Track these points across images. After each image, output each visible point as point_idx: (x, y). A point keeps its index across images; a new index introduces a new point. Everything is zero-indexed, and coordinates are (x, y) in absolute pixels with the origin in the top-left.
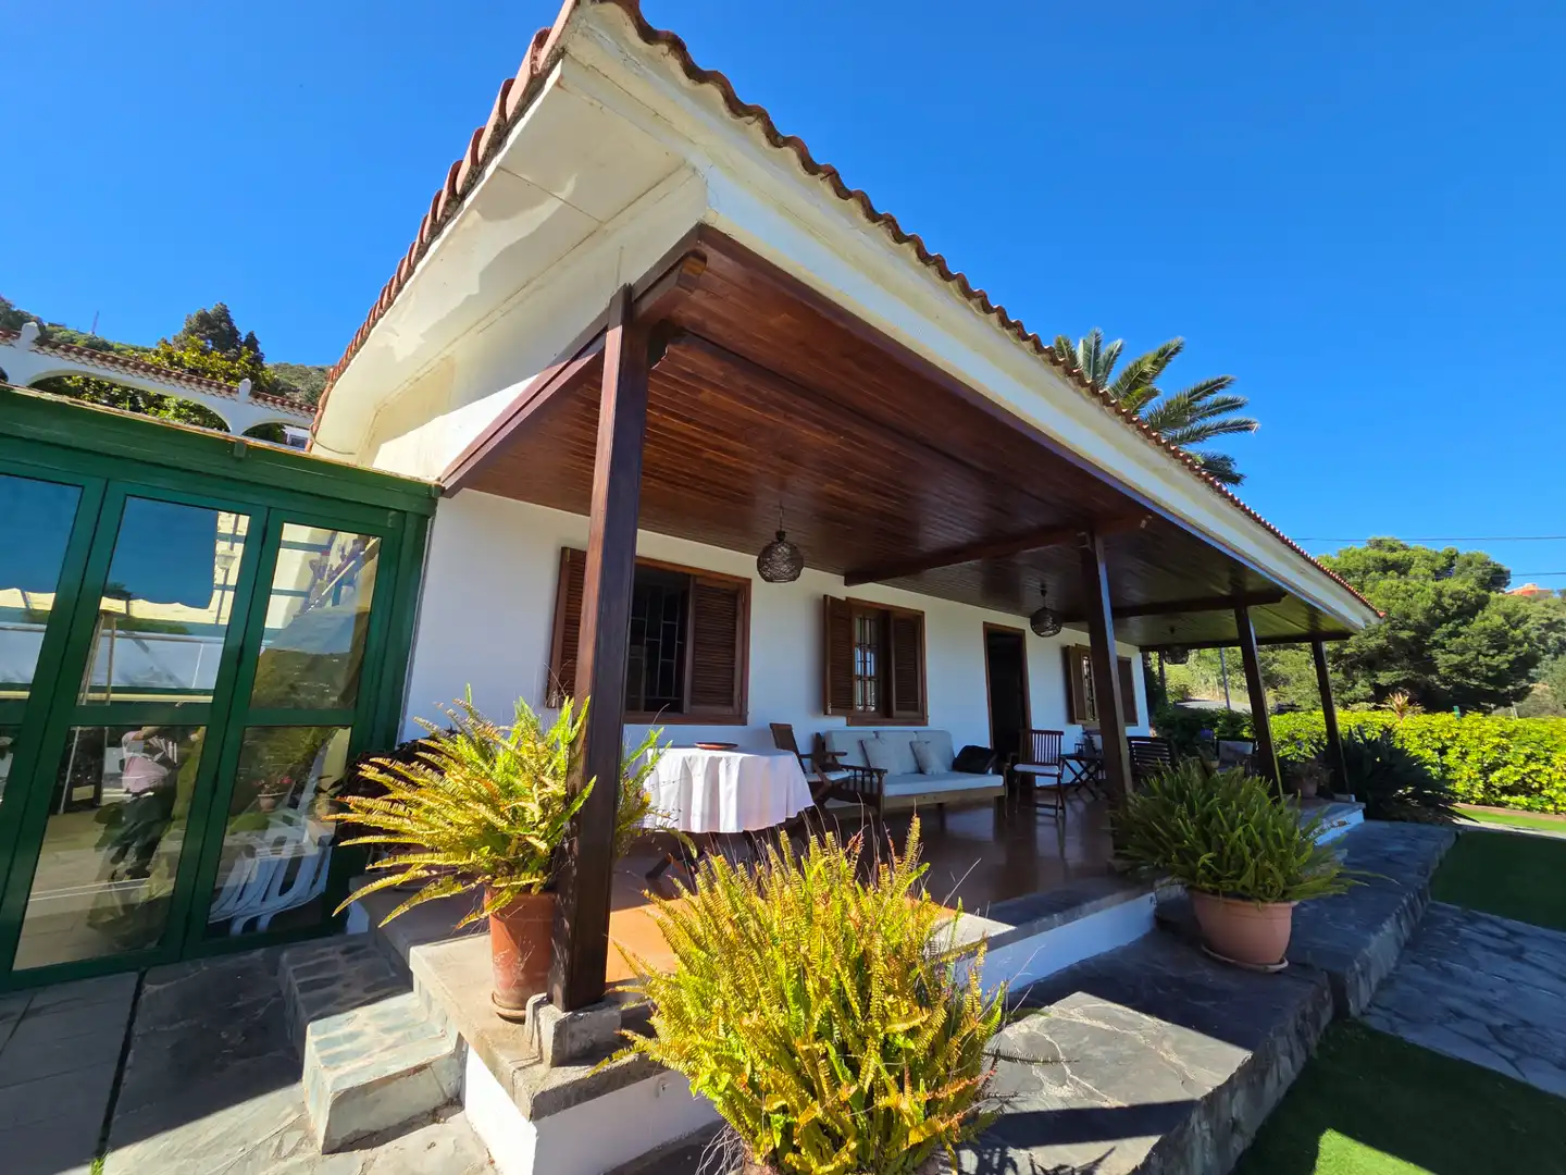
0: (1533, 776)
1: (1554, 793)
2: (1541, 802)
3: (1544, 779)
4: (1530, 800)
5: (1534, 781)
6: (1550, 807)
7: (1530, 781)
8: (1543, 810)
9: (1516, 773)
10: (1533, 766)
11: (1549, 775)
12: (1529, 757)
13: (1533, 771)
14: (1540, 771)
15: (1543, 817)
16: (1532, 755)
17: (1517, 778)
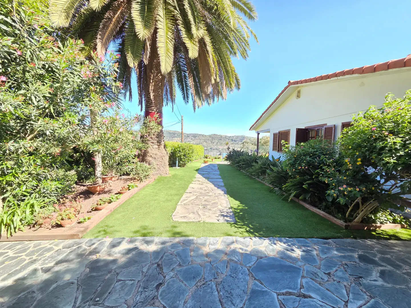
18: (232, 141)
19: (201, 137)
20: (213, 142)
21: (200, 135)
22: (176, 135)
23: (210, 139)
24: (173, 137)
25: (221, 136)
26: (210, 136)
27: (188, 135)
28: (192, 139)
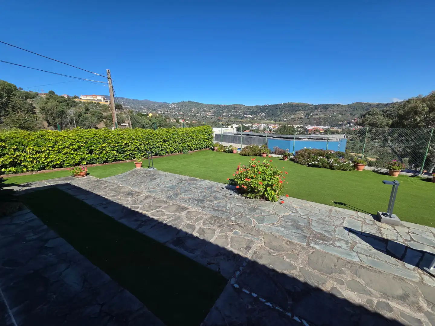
0: (18, 158)
1: (26, 164)
2: (21, 168)
3: (22, 159)
4: (16, 168)
5: (18, 160)
6: (25, 170)
7: (16, 160)
8: (22, 172)
9: (10, 158)
10: (17, 154)
11: (25, 156)
12: (15, 150)
13: (18, 156)
14: (20, 155)
15: (23, 174)
16: (17, 148)
17: (11, 160)
19: (335, 109)
21: (333, 105)
23: (350, 110)
24: (296, 110)
26: (349, 106)
27: (316, 107)
28: (321, 111)
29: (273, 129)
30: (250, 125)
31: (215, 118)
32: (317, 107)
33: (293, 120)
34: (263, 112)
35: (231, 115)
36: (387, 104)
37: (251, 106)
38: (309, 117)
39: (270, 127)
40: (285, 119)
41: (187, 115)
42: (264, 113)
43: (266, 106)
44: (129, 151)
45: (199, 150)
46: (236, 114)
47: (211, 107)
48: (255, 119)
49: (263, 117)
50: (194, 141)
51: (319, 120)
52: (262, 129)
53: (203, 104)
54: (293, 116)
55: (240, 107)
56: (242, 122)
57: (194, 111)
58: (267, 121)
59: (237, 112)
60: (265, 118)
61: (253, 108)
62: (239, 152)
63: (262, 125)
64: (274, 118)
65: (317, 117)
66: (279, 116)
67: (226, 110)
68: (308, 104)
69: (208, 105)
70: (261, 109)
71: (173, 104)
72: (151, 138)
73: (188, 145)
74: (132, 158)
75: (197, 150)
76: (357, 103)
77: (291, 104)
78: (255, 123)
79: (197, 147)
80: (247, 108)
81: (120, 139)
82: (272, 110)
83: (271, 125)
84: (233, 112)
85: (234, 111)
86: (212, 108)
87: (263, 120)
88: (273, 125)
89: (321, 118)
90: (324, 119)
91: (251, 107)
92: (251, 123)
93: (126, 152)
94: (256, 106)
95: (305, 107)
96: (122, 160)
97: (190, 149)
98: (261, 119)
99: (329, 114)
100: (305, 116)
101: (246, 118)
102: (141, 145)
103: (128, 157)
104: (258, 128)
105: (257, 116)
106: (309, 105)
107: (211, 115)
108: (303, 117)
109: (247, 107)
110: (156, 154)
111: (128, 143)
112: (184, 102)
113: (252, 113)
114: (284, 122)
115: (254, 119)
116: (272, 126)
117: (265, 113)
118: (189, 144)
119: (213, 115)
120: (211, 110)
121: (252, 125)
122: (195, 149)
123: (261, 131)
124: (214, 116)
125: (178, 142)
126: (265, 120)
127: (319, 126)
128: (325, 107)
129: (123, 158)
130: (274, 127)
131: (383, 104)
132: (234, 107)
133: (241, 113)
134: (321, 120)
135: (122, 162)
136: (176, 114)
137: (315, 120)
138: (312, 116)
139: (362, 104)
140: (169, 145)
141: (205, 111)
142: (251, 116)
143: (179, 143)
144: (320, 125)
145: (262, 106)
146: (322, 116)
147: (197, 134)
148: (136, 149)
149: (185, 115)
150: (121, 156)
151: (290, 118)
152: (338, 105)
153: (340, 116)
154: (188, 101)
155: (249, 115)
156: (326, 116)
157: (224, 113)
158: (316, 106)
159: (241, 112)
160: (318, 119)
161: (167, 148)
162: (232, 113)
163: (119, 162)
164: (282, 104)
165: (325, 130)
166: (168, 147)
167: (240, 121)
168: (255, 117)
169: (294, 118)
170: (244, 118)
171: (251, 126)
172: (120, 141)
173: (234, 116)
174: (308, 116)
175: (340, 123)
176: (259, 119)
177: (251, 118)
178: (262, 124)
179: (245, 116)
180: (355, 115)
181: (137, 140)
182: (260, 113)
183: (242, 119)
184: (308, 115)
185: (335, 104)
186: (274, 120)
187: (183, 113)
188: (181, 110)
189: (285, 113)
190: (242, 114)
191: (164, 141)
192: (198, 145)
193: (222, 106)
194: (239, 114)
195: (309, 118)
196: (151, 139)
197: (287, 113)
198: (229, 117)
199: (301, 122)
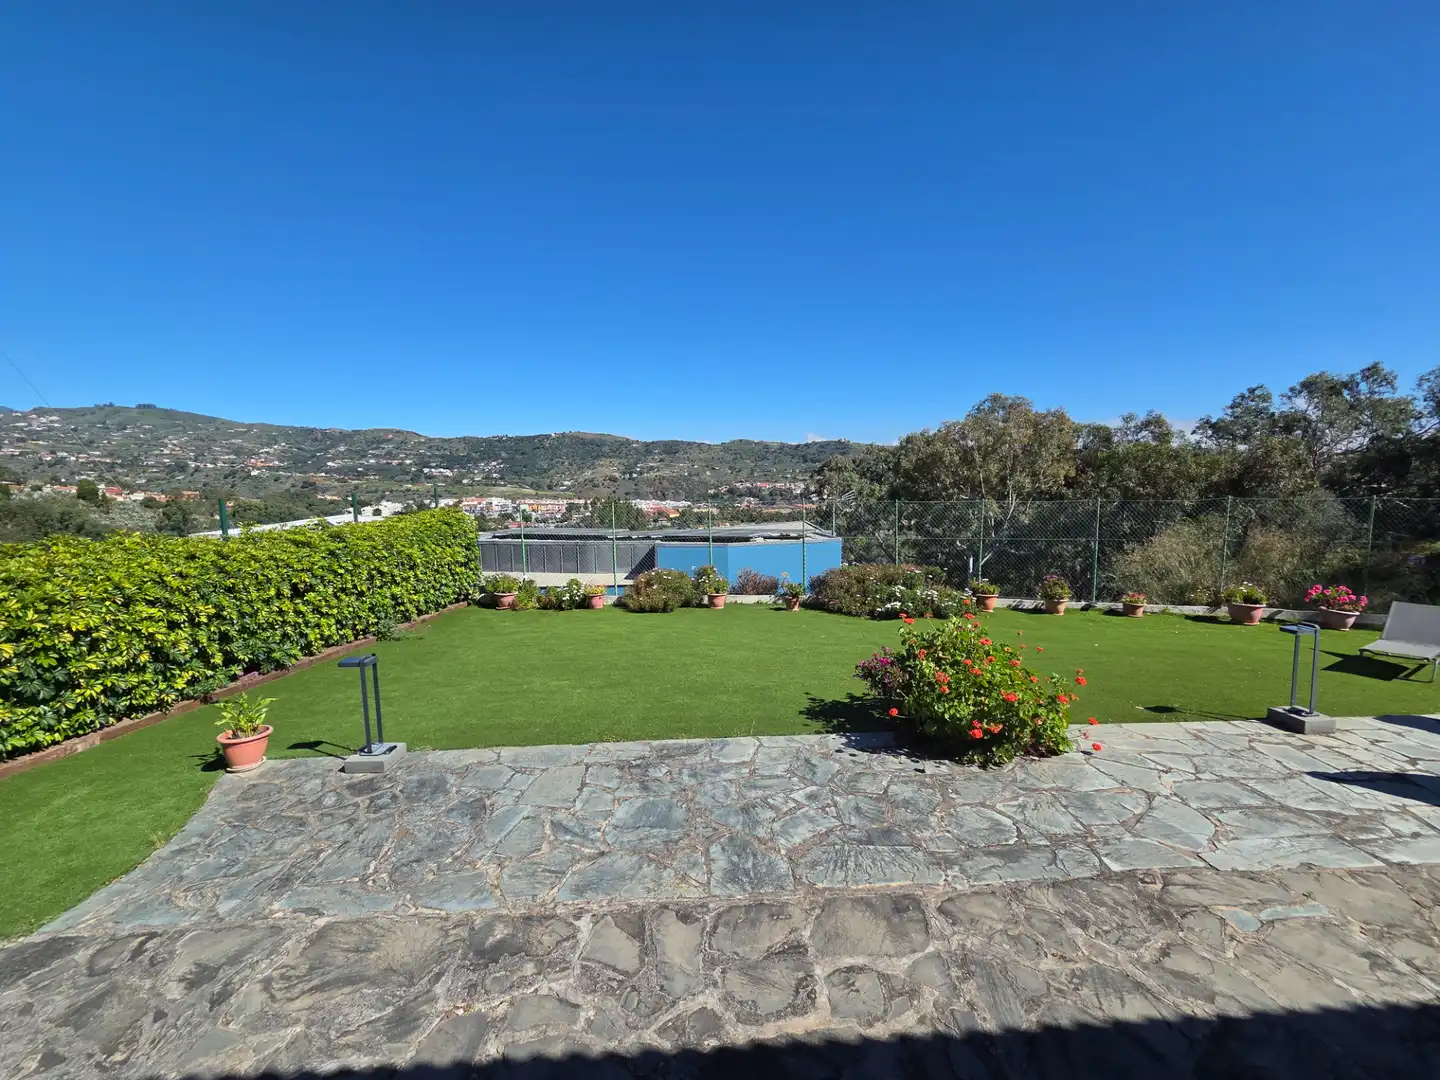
18: (805, 461)
19: (695, 454)
20: (738, 467)
21: (689, 444)
22: (606, 449)
23: (729, 457)
24: (594, 454)
25: (766, 447)
26: (725, 447)
27: (648, 448)
28: (661, 460)
29: (533, 513)
30: (451, 502)
31: (291, 481)
32: (651, 447)
33: (590, 485)
34: (490, 458)
35: (368, 468)
36: (798, 446)
37: (447, 437)
38: (635, 475)
39: (522, 507)
40: (566, 483)
41: (133, 464)
42: (494, 463)
43: (500, 440)
44: (93, 675)
45: (433, 613)
46: (388, 463)
47: (269, 434)
48: (465, 481)
49: (494, 475)
50: (416, 576)
51: (660, 483)
52: (496, 516)
53: (231, 424)
54: (588, 474)
55: (402, 439)
56: (415, 492)
57: (172, 446)
58: (509, 488)
59: (389, 454)
60: (501, 479)
61: (455, 445)
62: (611, 599)
63: (495, 501)
64: (529, 479)
65: (652, 475)
66: (545, 471)
67: (342, 449)
68: (627, 439)
69: (251, 427)
70: (488, 449)
71: (41, 412)
72: (229, 582)
73: (394, 597)
74: (111, 720)
75: (426, 616)
76: (741, 441)
77: (577, 437)
78: (467, 494)
79: (426, 602)
80: (430, 443)
81: (37, 611)
82: (523, 454)
83: (527, 501)
84: (374, 456)
85: (377, 452)
86: (274, 441)
87: (494, 485)
88: (532, 502)
89: (664, 478)
90: (672, 481)
91: (445, 440)
92: (452, 494)
93: (79, 686)
94: (464, 439)
95: (618, 448)
96: (36, 747)
97: (404, 615)
98: (489, 481)
99: (682, 468)
100: (624, 473)
101: (430, 477)
102: (173, 626)
103: (89, 715)
104: (482, 515)
105: (470, 471)
106: (628, 442)
107: (269, 468)
108: (617, 475)
109: (431, 440)
110: (252, 667)
111: (97, 629)
112: (111, 410)
113: (450, 462)
114: (563, 491)
115: (461, 482)
116: (529, 505)
117: (500, 461)
118: (397, 590)
119: (278, 469)
120: (269, 445)
121: (460, 502)
122: (420, 613)
123: (494, 520)
124: (285, 469)
125: (355, 587)
126: (501, 485)
127: (662, 500)
128: (671, 449)
129: (50, 729)
130: (535, 507)
131: (790, 447)
132: (376, 439)
133: (408, 462)
134: (665, 484)
135: (34, 762)
136: (61, 461)
137: (650, 483)
138: (641, 473)
139: (748, 442)
140: (317, 610)
141: (237, 451)
142: (448, 473)
143: (361, 594)
144: (664, 497)
145: (485, 440)
146: (666, 472)
147: (426, 547)
148: (145, 658)
149: (122, 466)
150: (29, 721)
151: (581, 480)
152: (699, 445)
153: (708, 473)
154: (139, 406)
155: (442, 470)
156: (675, 475)
157: (333, 459)
158: (647, 445)
159: (406, 458)
160: (657, 482)
161: (307, 624)
162: (372, 461)
163: (11, 763)
164: (550, 435)
165: (680, 510)
166: (312, 618)
167: (409, 490)
168: (464, 476)
169: (592, 480)
170: (423, 479)
171: (456, 505)
172: (39, 626)
173: (379, 470)
174: (631, 474)
175: (711, 492)
176: (479, 483)
177: (449, 480)
178: (494, 499)
179: (426, 470)
180: (739, 471)
181: (151, 604)
182: (483, 460)
183: (413, 481)
184: (629, 470)
185: (692, 441)
186: (531, 486)
187: (111, 455)
188: (92, 442)
189: (563, 463)
190: (411, 464)
191: (297, 593)
192: (432, 591)
193: (324, 433)
194: (400, 464)
195: (634, 479)
196: (230, 590)
197: (571, 464)
198: (360, 475)
199: (614, 489)
